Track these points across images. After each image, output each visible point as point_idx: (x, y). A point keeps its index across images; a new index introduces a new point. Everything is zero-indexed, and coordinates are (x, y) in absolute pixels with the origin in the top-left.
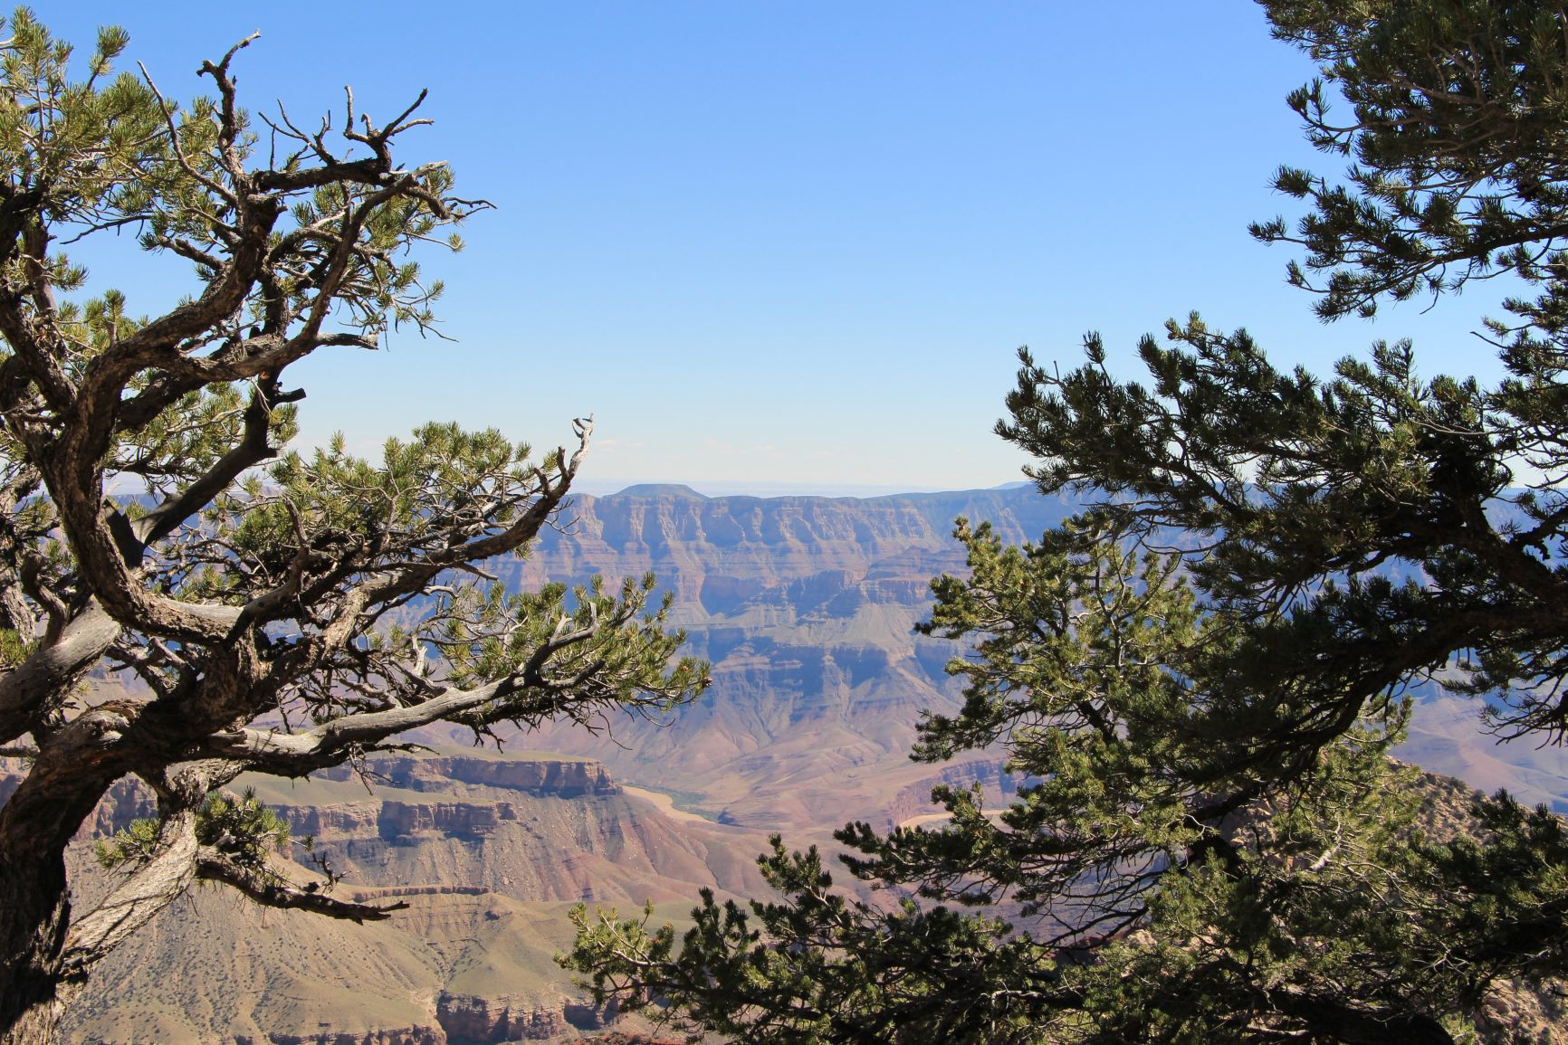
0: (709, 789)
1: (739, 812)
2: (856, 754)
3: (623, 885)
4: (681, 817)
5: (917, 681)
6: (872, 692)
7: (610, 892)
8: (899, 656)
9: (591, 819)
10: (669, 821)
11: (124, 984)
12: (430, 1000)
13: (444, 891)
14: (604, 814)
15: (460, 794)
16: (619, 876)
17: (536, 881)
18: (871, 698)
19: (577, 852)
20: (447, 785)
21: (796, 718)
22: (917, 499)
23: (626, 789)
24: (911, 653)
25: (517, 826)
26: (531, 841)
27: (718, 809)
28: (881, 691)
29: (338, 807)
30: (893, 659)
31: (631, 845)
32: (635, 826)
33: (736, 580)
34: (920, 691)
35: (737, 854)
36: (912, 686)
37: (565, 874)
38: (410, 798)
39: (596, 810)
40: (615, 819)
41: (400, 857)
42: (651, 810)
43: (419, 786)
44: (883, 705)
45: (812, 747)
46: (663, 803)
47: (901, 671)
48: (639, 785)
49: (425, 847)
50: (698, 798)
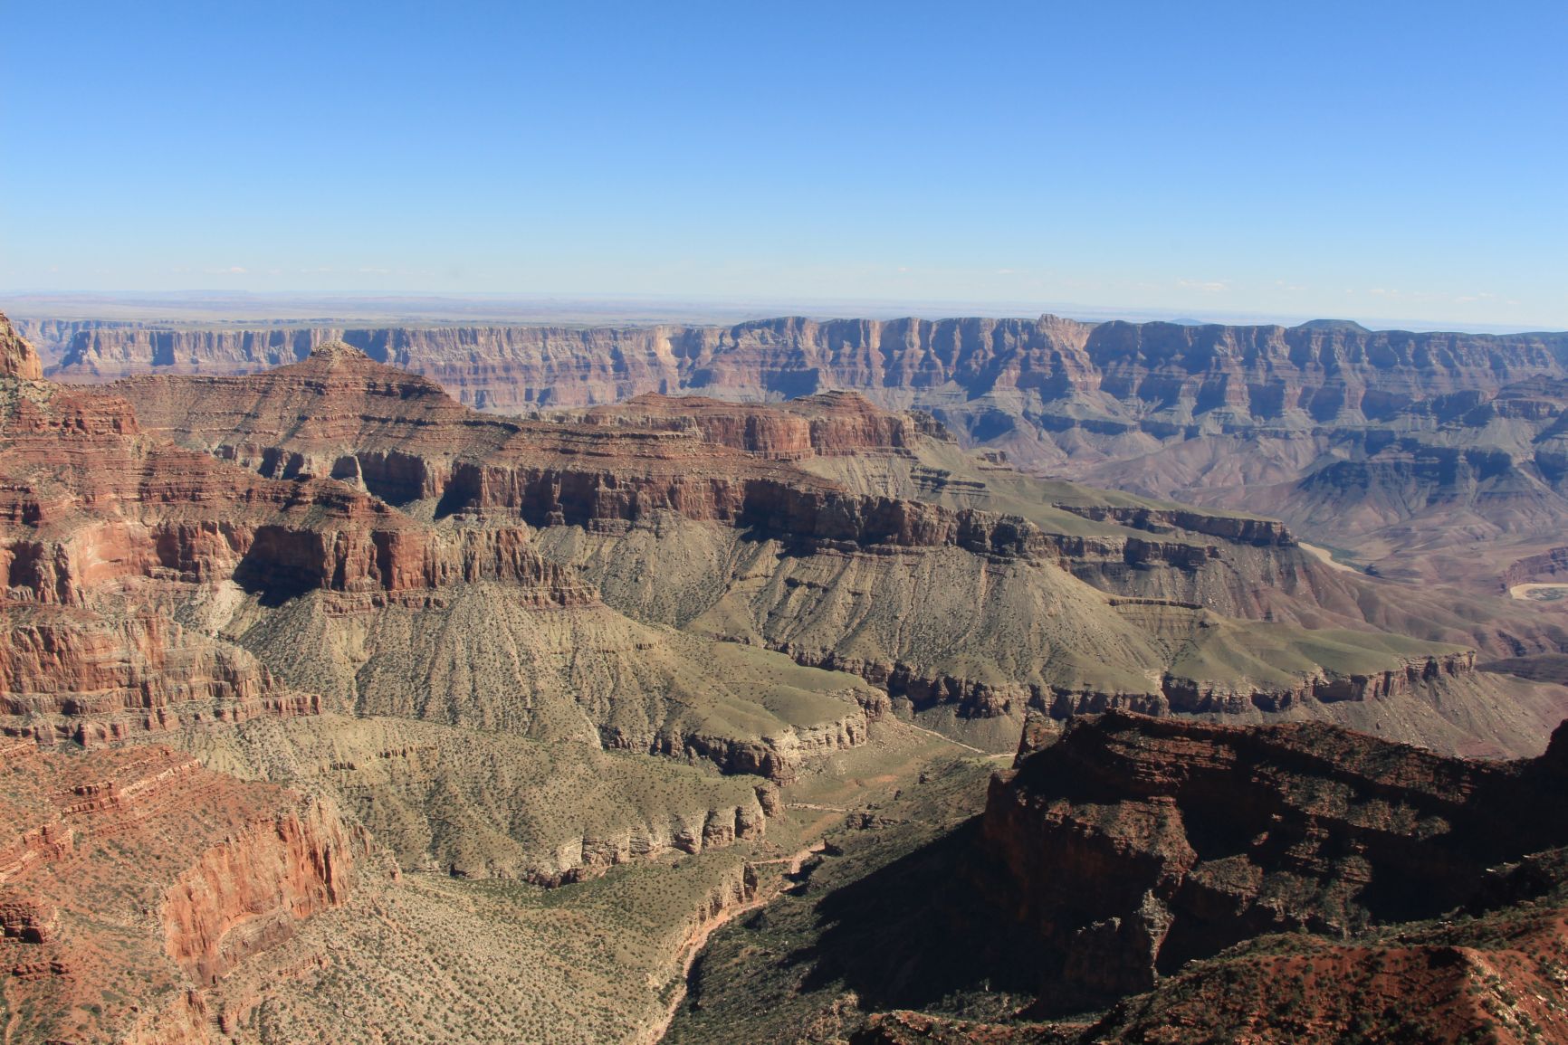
0: (1360, 549)
1: (1383, 567)
2: (1478, 532)
3: (1295, 612)
4: (1339, 567)
5: (1534, 480)
6: (1496, 486)
7: (1285, 617)
8: (1521, 460)
9: (1273, 563)
10: (1331, 570)
11: (961, 641)
12: (1158, 677)
13: (1172, 604)
14: (1284, 560)
15: (1179, 537)
16: (1292, 605)
17: (1232, 603)
18: (1495, 490)
19: (1262, 586)
20: (1171, 530)
21: (1431, 501)
22: (1545, 337)
23: (1301, 544)
24: (1531, 457)
25: (1220, 564)
26: (1230, 575)
27: (1366, 564)
28: (1503, 486)
29: (1095, 538)
30: (1515, 462)
31: (1302, 585)
32: (1306, 571)
33: (1390, 394)
34: (1536, 487)
35: (1382, 599)
36: (1530, 483)
37: (1253, 600)
38: (1147, 537)
39: (1278, 558)
40: (1292, 565)
41: (1137, 577)
42: (1317, 561)
43: (1152, 529)
44: (1504, 496)
45: (1444, 524)
46: (1324, 556)
47: (1522, 471)
48: (1307, 541)
49: (1155, 572)
50: (1351, 554)
